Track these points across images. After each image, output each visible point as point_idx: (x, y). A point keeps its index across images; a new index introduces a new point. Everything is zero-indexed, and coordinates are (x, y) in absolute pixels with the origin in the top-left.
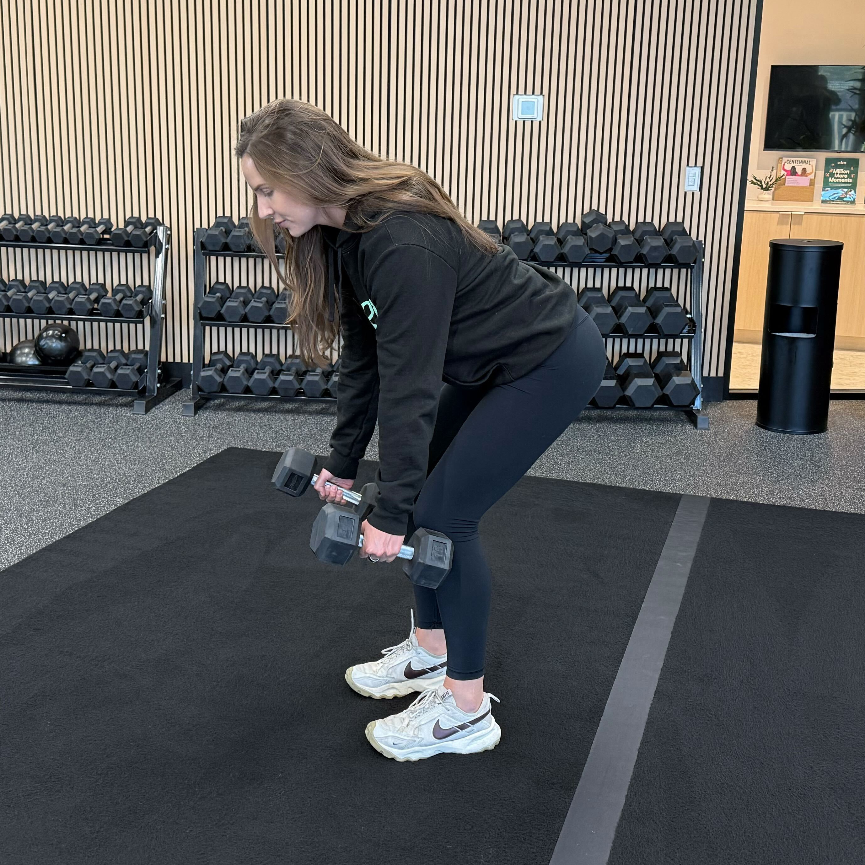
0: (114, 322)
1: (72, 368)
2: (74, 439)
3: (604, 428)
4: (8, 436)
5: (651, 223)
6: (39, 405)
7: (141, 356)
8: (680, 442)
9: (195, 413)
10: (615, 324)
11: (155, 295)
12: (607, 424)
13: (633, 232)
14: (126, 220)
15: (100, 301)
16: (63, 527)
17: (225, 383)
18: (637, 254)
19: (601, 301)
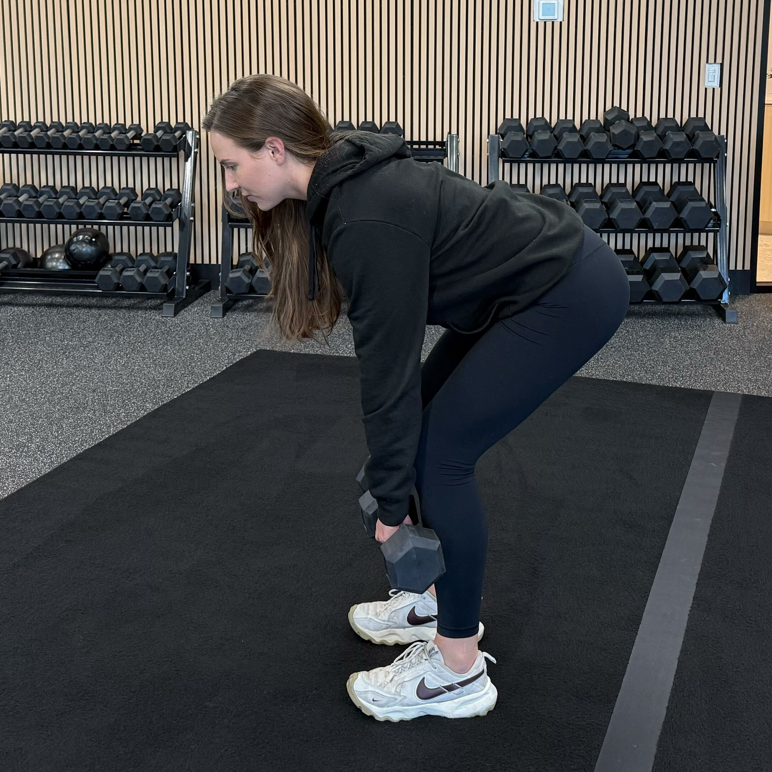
0: (143, 226)
1: (102, 273)
2: (104, 343)
3: (632, 324)
4: (38, 342)
5: (673, 119)
6: (69, 309)
7: (170, 259)
8: (709, 336)
9: (224, 315)
10: (640, 219)
11: (185, 198)
12: (635, 319)
13: (655, 129)
14: (156, 125)
15: (130, 205)
16: (93, 434)
17: (253, 284)
18: (660, 150)
19: (625, 196)
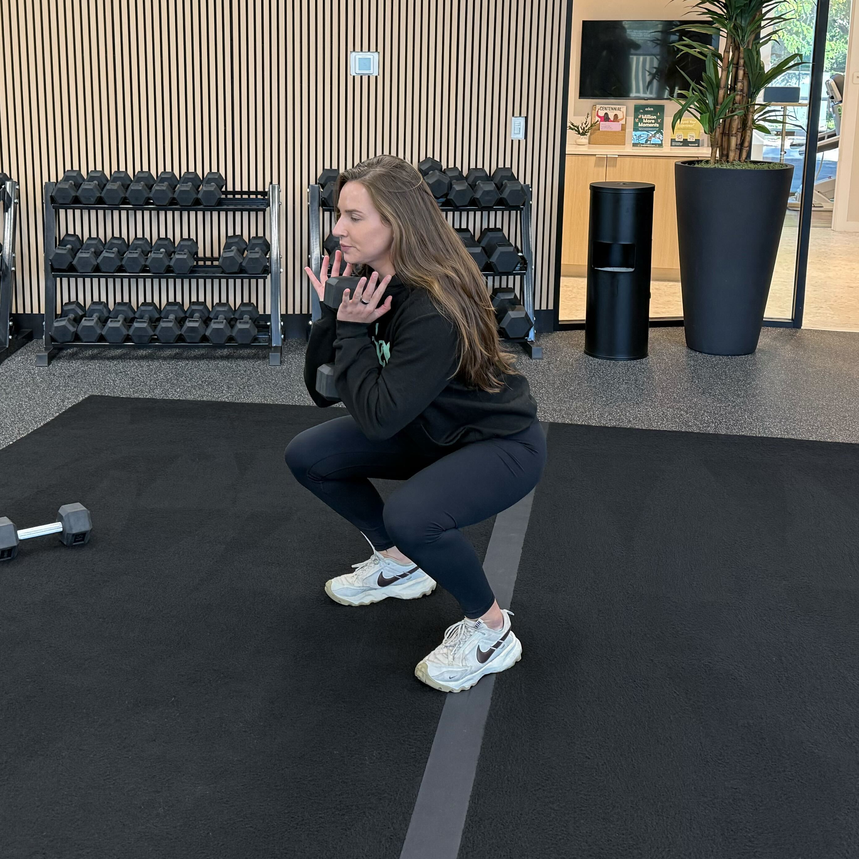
5: (483, 169)
9: (49, 364)
11: (5, 248)
13: (467, 178)
17: (79, 333)
18: (471, 198)
